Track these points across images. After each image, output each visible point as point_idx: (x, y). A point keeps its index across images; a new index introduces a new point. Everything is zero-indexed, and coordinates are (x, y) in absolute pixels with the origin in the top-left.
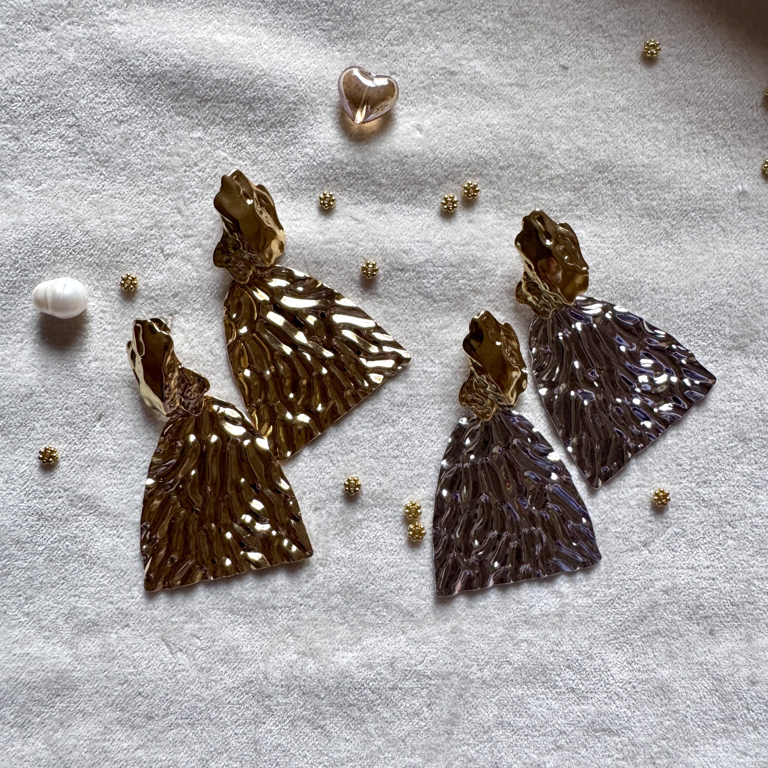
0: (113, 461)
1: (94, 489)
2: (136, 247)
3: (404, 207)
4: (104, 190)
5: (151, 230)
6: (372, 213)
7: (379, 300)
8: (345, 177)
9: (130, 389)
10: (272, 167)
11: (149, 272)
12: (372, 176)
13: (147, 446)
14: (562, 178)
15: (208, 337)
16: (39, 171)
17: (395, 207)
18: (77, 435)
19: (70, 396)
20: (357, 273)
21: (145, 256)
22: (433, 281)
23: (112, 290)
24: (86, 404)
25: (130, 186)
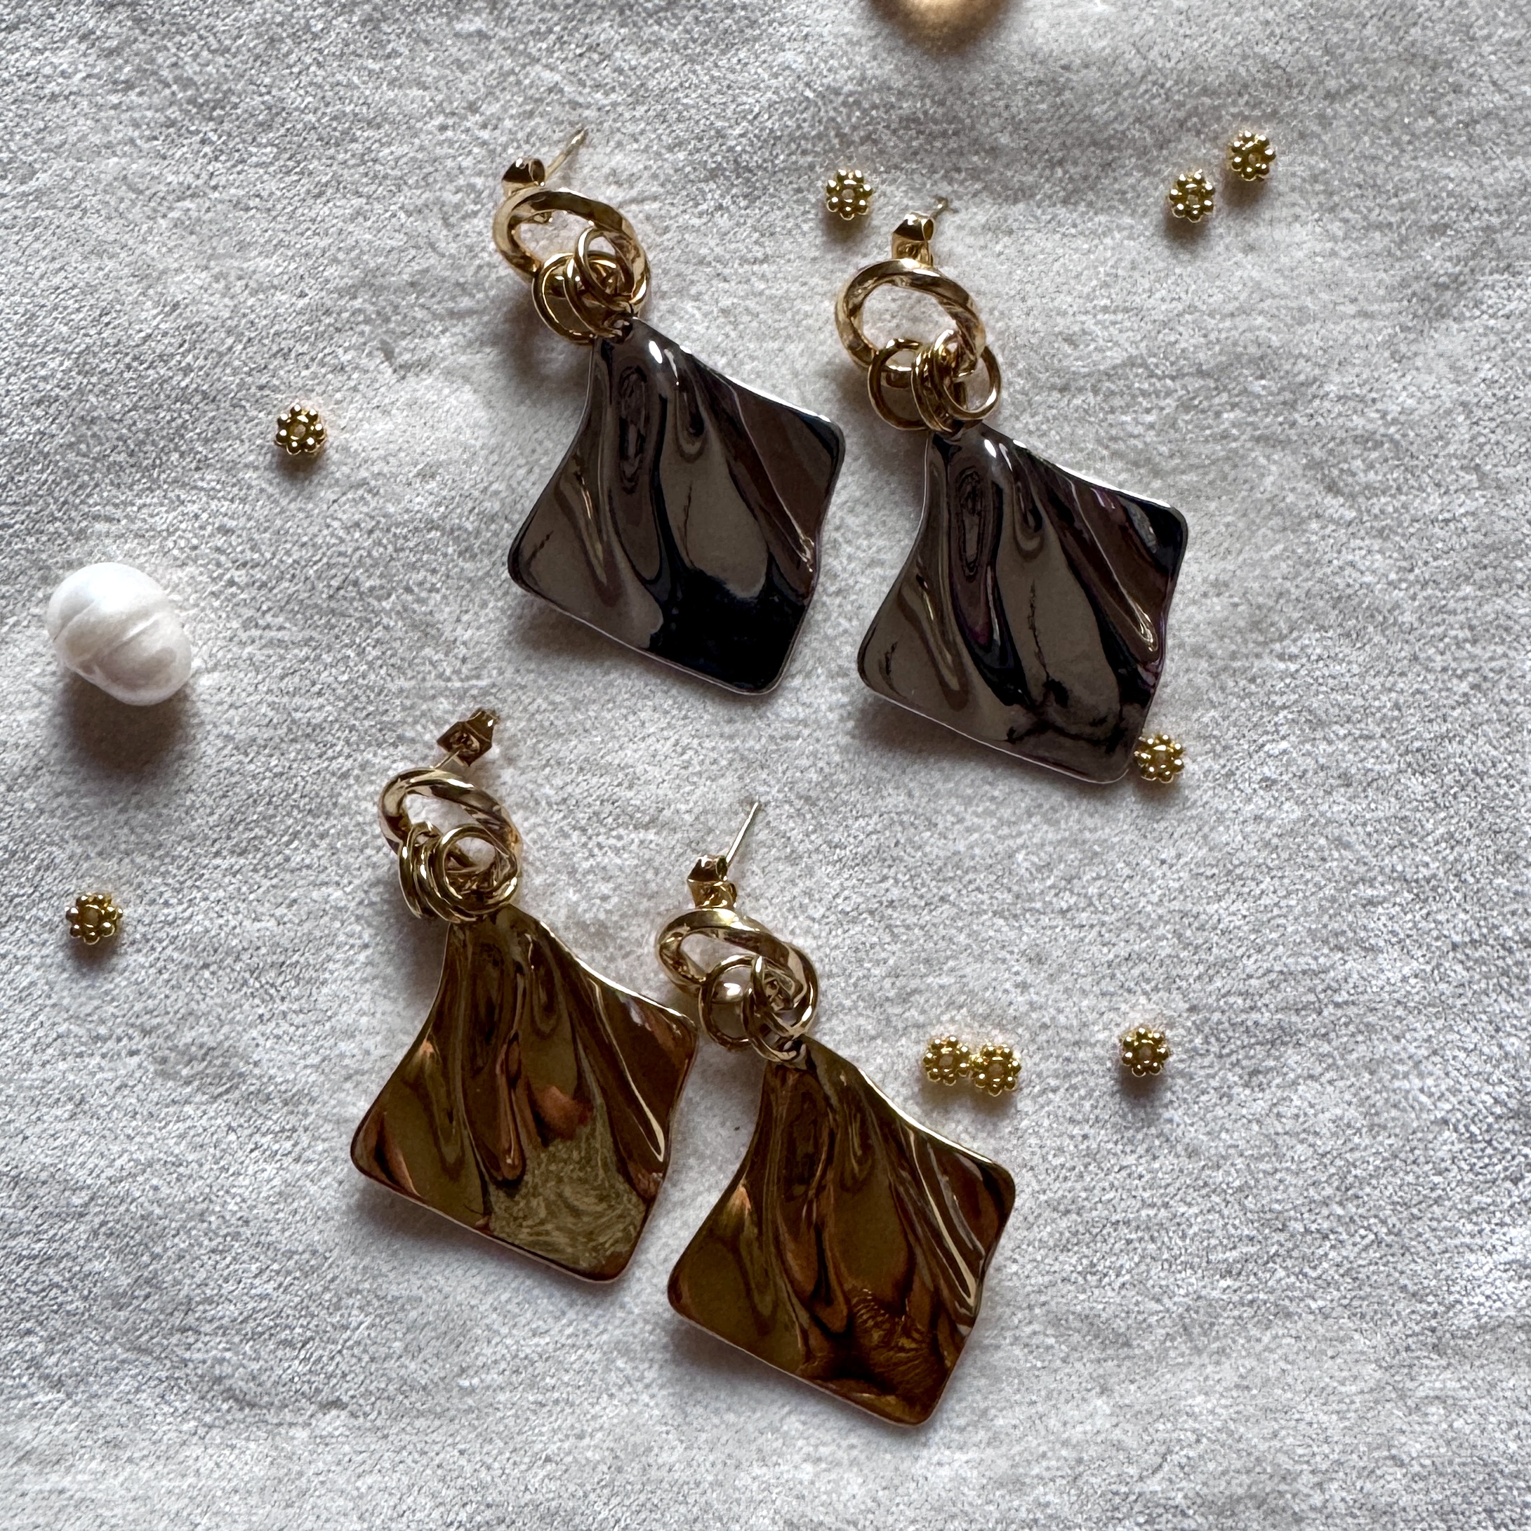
3: (1062, 211)
4: (215, 188)
5: (354, 297)
6: (972, 232)
8: (894, 132)
10: (687, 107)
12: (973, 128)
14: (1503, 121)
16: (26, 135)
22: (1150, 418)
23: (246, 466)
25: (288, 173)
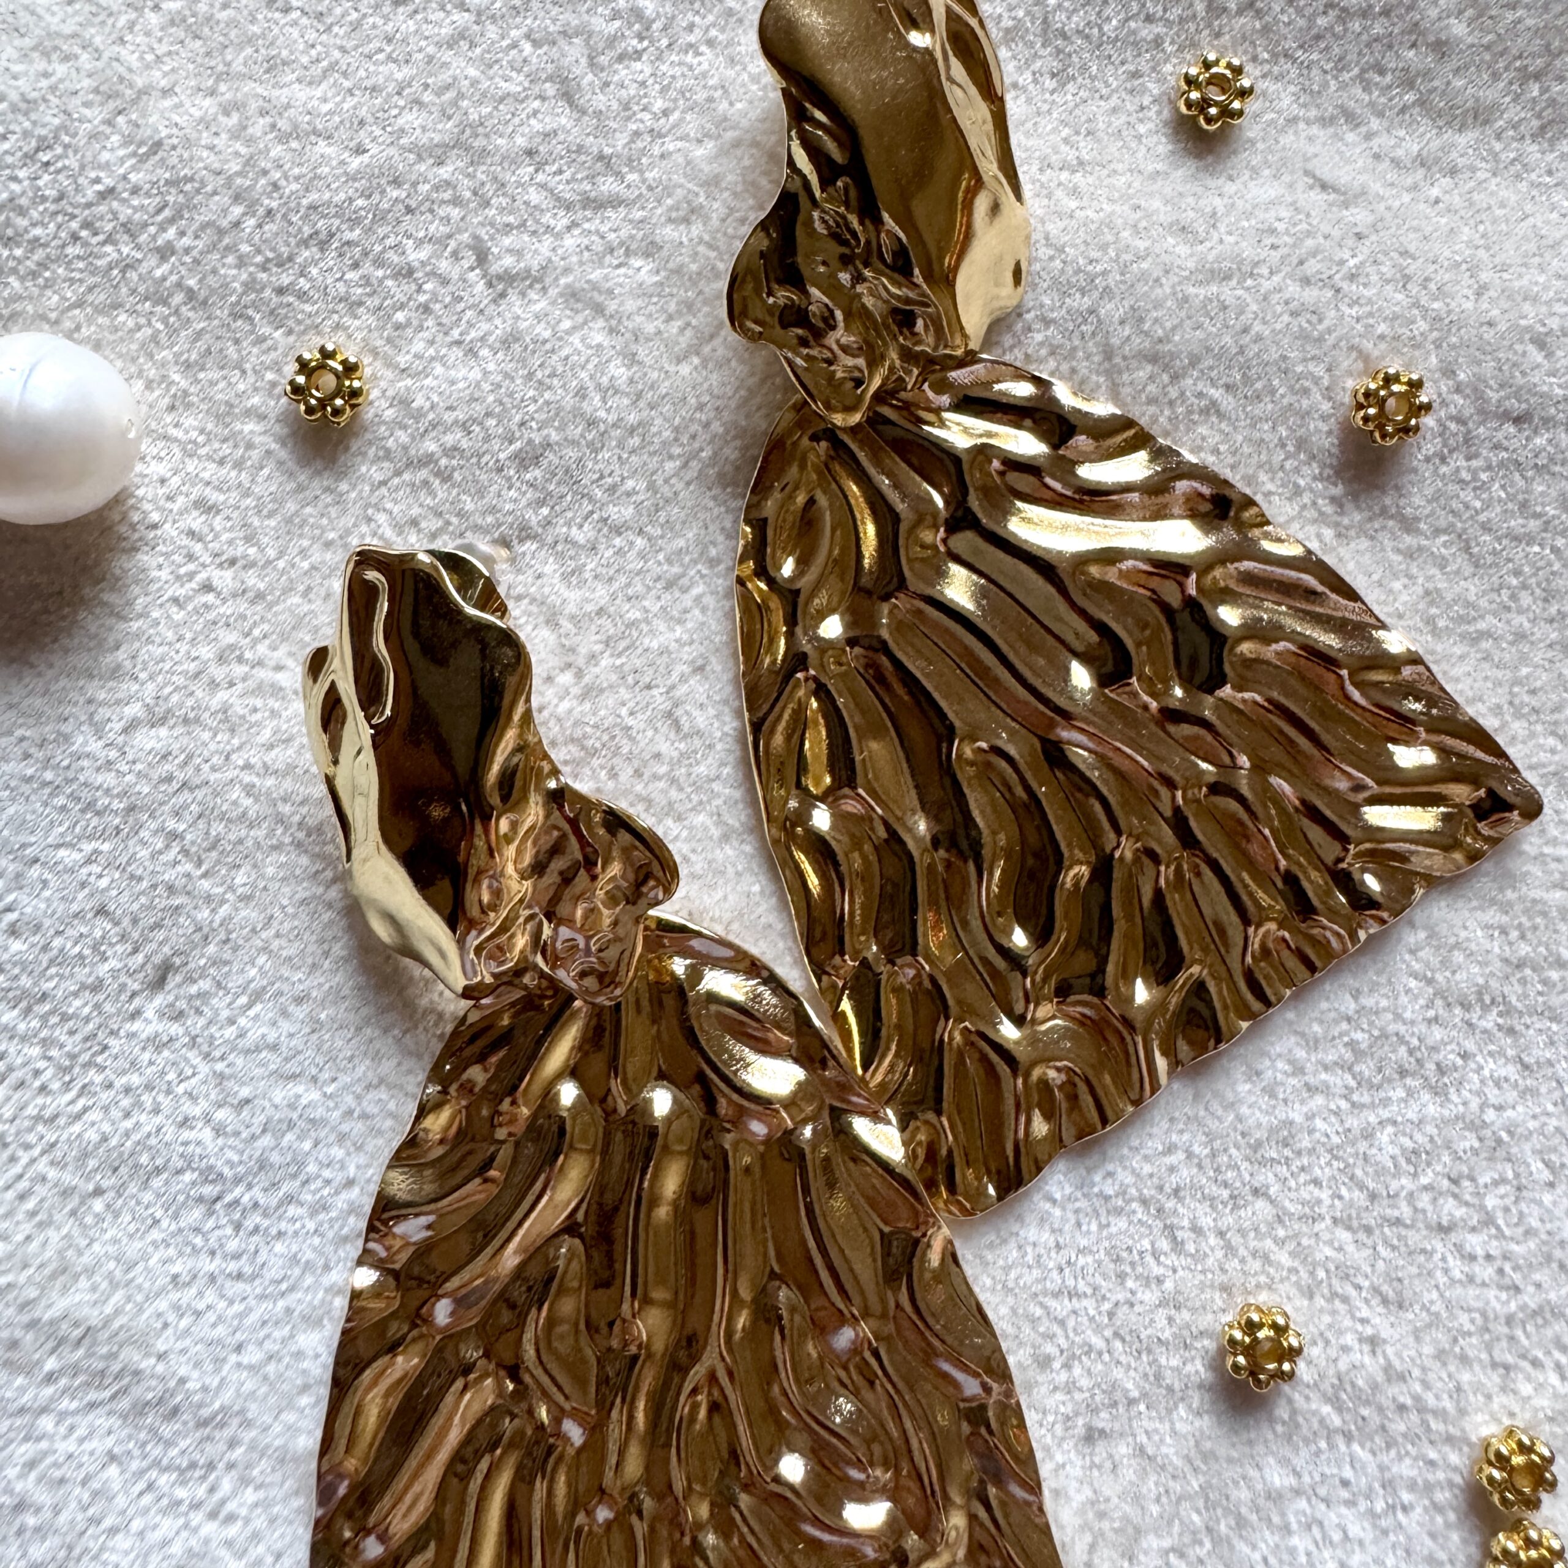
0: (210, 1175)
1: (118, 1297)
2: (369, 231)
7: (1408, 540)
9: (304, 860)
11: (418, 346)
13: (364, 1116)
15: (664, 651)
17: (1498, 146)
18: (54, 1053)
19: (35, 872)
20: (1324, 418)
21: (407, 273)
24: (102, 911)
